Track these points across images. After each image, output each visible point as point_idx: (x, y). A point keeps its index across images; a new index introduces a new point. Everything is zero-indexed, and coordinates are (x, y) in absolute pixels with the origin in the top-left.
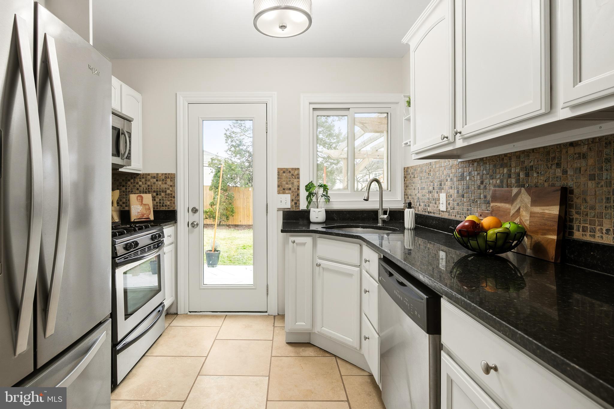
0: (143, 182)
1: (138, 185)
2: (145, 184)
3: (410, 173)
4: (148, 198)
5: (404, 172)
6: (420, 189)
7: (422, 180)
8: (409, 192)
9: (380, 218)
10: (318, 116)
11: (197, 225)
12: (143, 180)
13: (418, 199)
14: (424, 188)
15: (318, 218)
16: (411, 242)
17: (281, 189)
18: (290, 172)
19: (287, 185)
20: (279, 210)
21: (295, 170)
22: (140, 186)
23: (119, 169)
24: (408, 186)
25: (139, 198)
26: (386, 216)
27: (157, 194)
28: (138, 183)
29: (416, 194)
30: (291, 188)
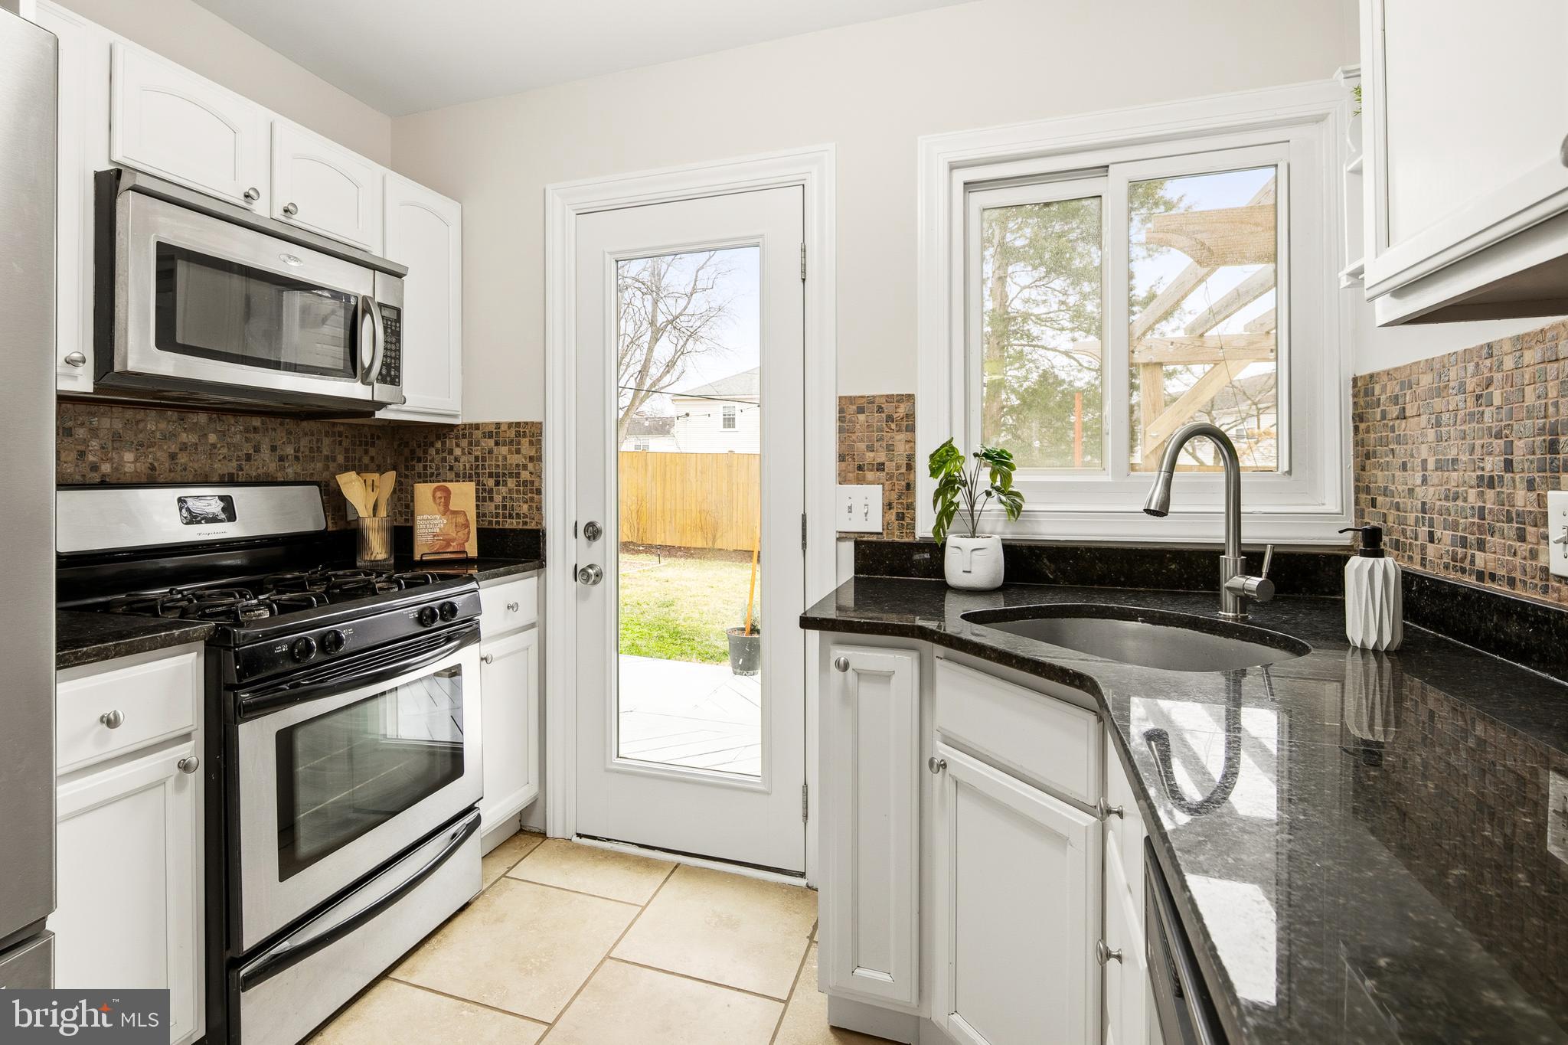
0: (463, 449)
1: (452, 457)
2: (470, 453)
3: (1383, 398)
4: (464, 495)
5: (1355, 396)
6: (1431, 465)
7: (1443, 429)
8: (1379, 478)
9: (1229, 588)
10: (984, 210)
11: (599, 575)
12: (464, 443)
13: (1424, 511)
14: (1455, 461)
15: (970, 572)
16: (1378, 706)
17: (851, 468)
18: (880, 410)
19: (872, 454)
20: (842, 537)
21: (898, 401)
22: (457, 460)
23: (376, 412)
24: (1375, 452)
25: (438, 494)
26: (1253, 582)
27: (497, 484)
28: (451, 452)
29: (1411, 491)
30: (883, 464)
